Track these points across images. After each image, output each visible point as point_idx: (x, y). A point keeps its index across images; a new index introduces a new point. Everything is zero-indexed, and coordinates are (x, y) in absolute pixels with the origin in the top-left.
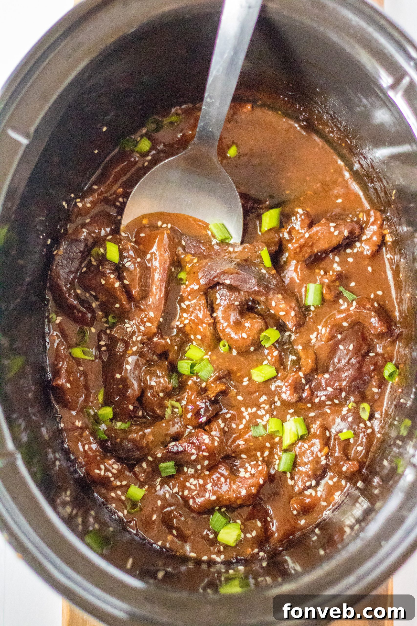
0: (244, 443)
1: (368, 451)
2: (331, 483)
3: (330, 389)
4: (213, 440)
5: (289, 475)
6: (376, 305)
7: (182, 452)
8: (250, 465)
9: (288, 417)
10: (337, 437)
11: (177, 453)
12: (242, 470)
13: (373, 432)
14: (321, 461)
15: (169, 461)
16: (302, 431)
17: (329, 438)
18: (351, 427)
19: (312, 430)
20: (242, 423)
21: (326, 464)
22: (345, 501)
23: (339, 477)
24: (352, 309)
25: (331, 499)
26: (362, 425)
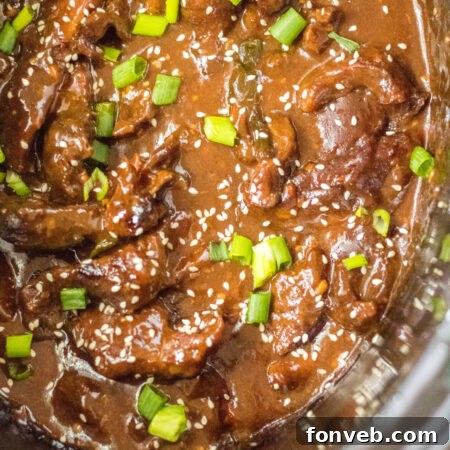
0: (197, 269)
1: (389, 287)
2: (333, 338)
3: (325, 186)
4: (148, 267)
5: (262, 328)
6: (390, 59)
7: (99, 277)
8: (201, 315)
9: (261, 235)
10: (340, 265)
11: (93, 277)
12: (186, 322)
13: (397, 256)
14: (316, 303)
15: (77, 288)
16: (282, 256)
17: (328, 266)
18: (362, 248)
19: (300, 256)
20: (195, 238)
21: (325, 307)
22: (355, 367)
23: (346, 329)
24: (351, 62)
25: (333, 364)
26: (379, 246)
